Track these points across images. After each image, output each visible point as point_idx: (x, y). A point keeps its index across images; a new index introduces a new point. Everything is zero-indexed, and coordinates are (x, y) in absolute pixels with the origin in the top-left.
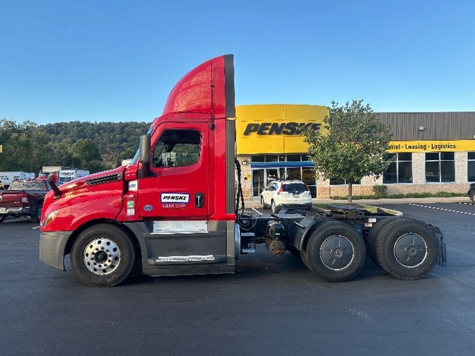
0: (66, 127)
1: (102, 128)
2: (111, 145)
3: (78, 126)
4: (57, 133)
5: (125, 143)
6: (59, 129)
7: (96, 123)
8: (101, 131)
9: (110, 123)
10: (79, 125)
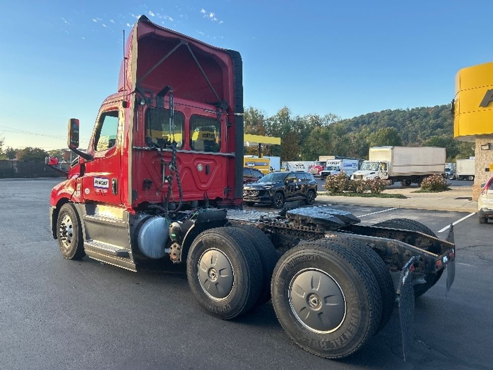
0: (378, 117)
1: (414, 115)
2: (423, 132)
3: (389, 115)
4: (369, 123)
5: (439, 129)
6: (370, 119)
7: (408, 109)
8: (413, 118)
9: (423, 108)
10: (390, 113)
